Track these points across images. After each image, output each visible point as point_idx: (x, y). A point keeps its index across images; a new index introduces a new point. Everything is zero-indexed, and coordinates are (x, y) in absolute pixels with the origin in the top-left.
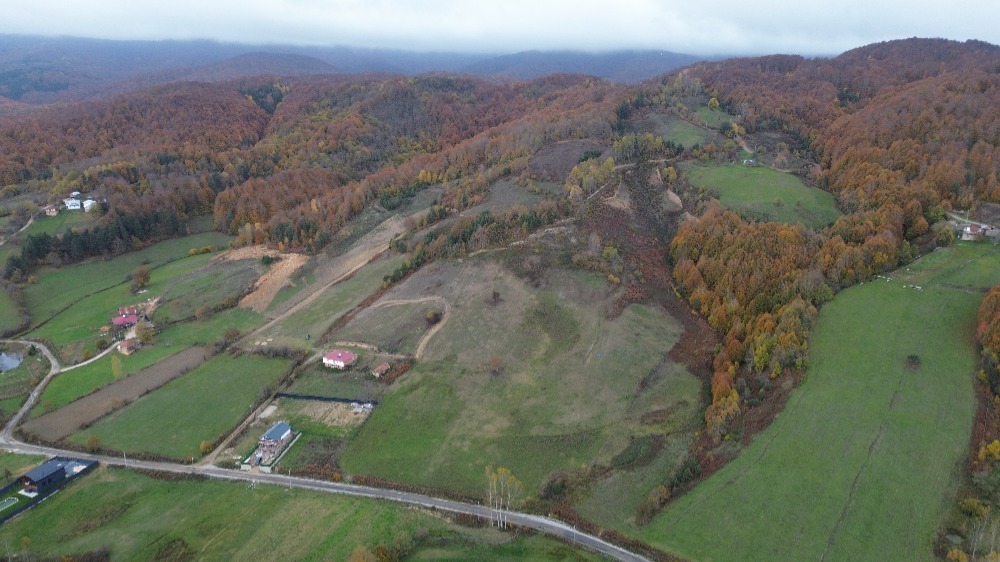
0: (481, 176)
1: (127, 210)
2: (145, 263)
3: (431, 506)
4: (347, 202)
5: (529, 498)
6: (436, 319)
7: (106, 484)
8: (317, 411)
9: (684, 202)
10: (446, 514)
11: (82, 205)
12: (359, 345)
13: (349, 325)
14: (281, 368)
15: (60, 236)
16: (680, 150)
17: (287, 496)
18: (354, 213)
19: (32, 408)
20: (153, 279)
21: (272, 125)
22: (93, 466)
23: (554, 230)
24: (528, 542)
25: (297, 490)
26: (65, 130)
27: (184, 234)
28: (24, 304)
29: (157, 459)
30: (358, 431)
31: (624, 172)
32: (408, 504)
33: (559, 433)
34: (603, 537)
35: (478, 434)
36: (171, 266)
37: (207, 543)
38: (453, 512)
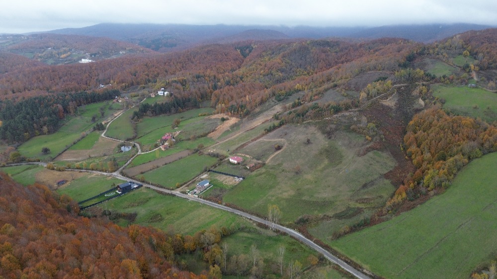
0: (322, 87)
1: (179, 96)
4: (260, 97)
6: (279, 148)
8: (221, 178)
9: (426, 104)
10: (254, 222)
11: (164, 93)
12: (246, 156)
13: (245, 147)
14: (215, 160)
15: (153, 105)
16: (434, 78)
18: (262, 102)
20: (181, 124)
21: (245, 63)
23: (347, 114)
25: (204, 205)
30: (234, 187)
31: (399, 88)
32: (242, 216)
33: (315, 200)
36: (190, 120)
38: (257, 222)
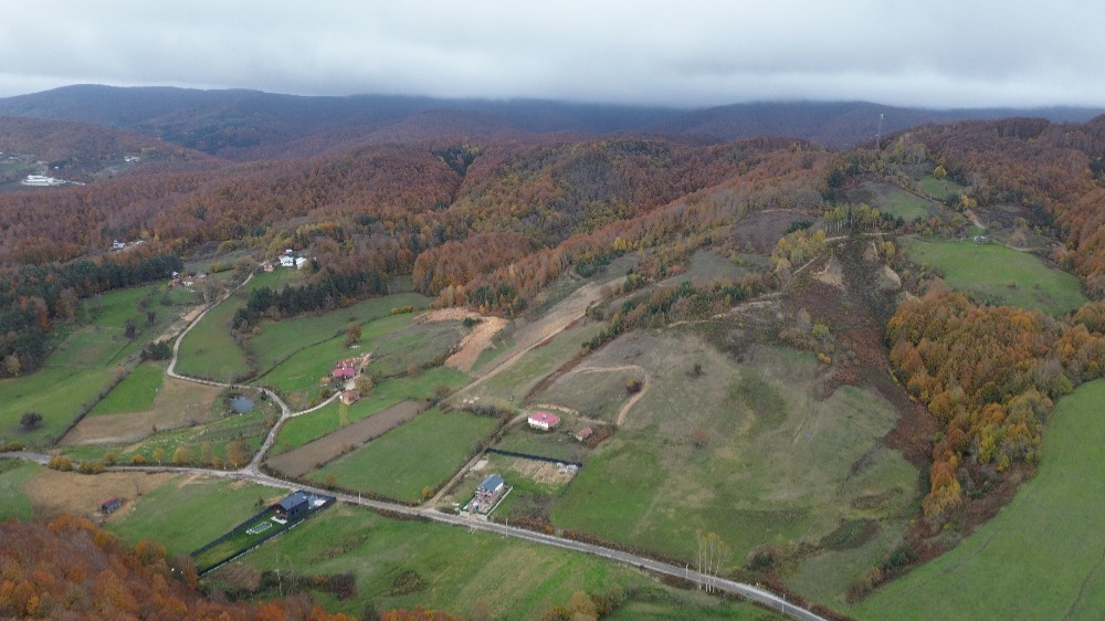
0: (680, 245)
1: (338, 269)
2: (352, 320)
3: (639, 564)
4: (543, 268)
5: (735, 567)
6: (636, 388)
7: (345, 518)
8: (525, 468)
9: (903, 280)
10: (653, 574)
11: (294, 262)
12: (561, 409)
13: (550, 388)
14: (488, 425)
15: (280, 291)
16: (900, 223)
17: (503, 543)
18: (550, 278)
19: (272, 446)
20: (364, 335)
21: (465, 188)
22: (330, 502)
23: (760, 305)
24: (736, 607)
25: (514, 540)
26: (274, 189)
27: (385, 294)
28: (250, 354)
29: (384, 499)
30: (566, 490)
31: (835, 245)
32: (617, 561)
33: (765, 508)
34: (812, 610)
35: (682, 503)
36: (375, 324)
37: (436, 577)
38: (660, 573)
